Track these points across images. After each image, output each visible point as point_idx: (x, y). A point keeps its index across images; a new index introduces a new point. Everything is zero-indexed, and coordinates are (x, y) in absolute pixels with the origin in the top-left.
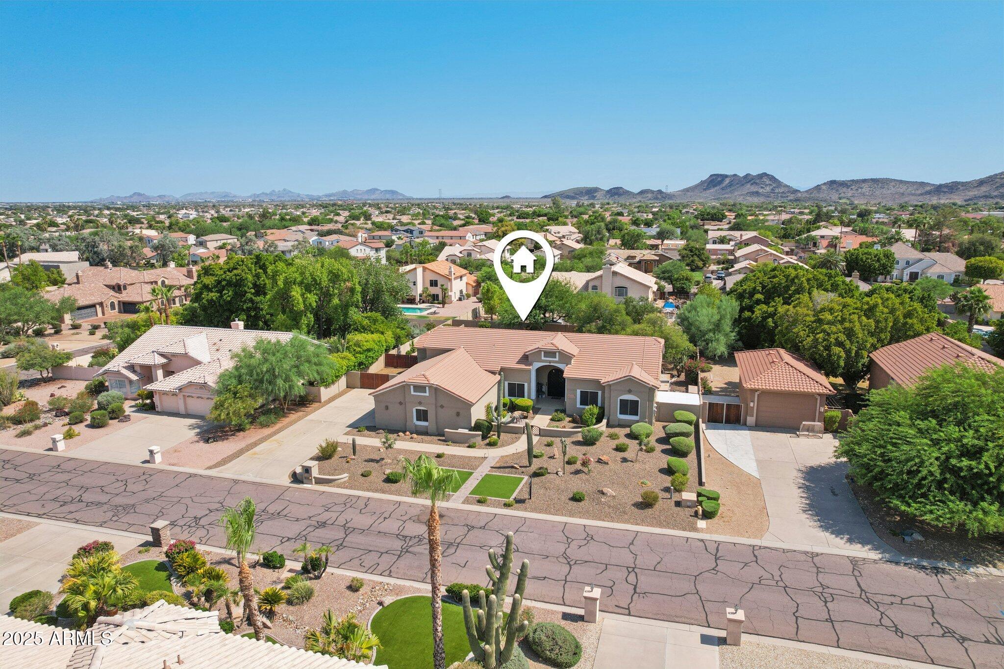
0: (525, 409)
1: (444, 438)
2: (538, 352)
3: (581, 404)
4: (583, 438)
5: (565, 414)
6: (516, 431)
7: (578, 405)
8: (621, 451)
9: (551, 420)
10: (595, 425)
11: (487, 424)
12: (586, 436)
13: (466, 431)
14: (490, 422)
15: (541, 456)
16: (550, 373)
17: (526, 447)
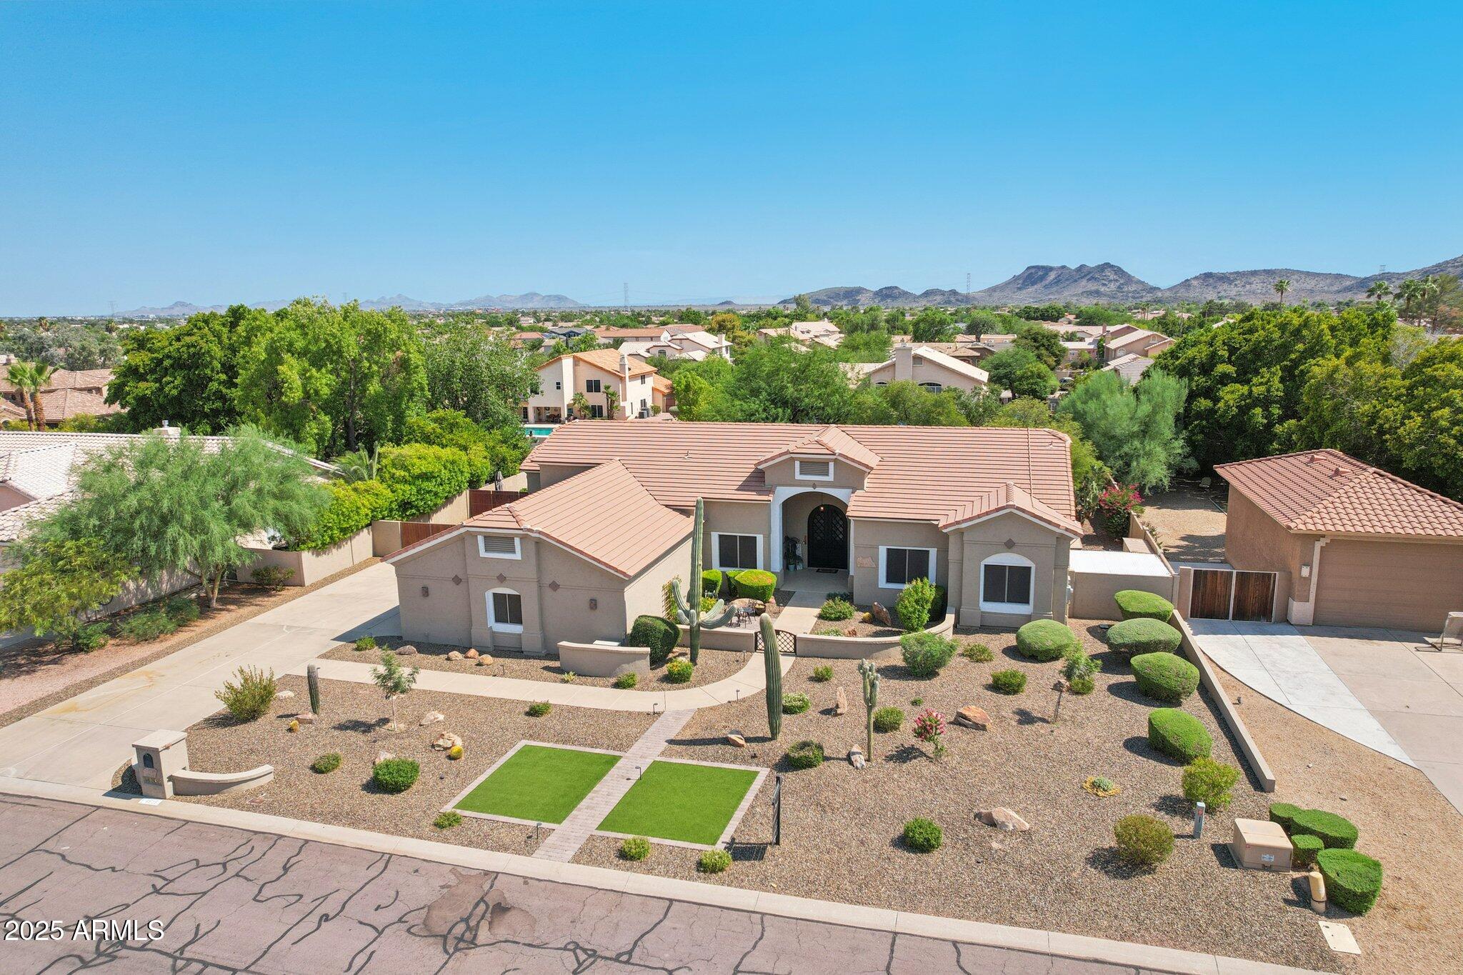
0: (757, 593)
1: (557, 664)
2: (788, 461)
3: (888, 581)
4: (905, 659)
5: (852, 603)
6: (738, 646)
7: (882, 583)
8: (1008, 693)
9: (821, 617)
10: (927, 627)
11: (663, 627)
12: (914, 655)
13: (613, 646)
14: (671, 624)
15: (801, 708)
16: (815, 514)
17: (761, 683)
